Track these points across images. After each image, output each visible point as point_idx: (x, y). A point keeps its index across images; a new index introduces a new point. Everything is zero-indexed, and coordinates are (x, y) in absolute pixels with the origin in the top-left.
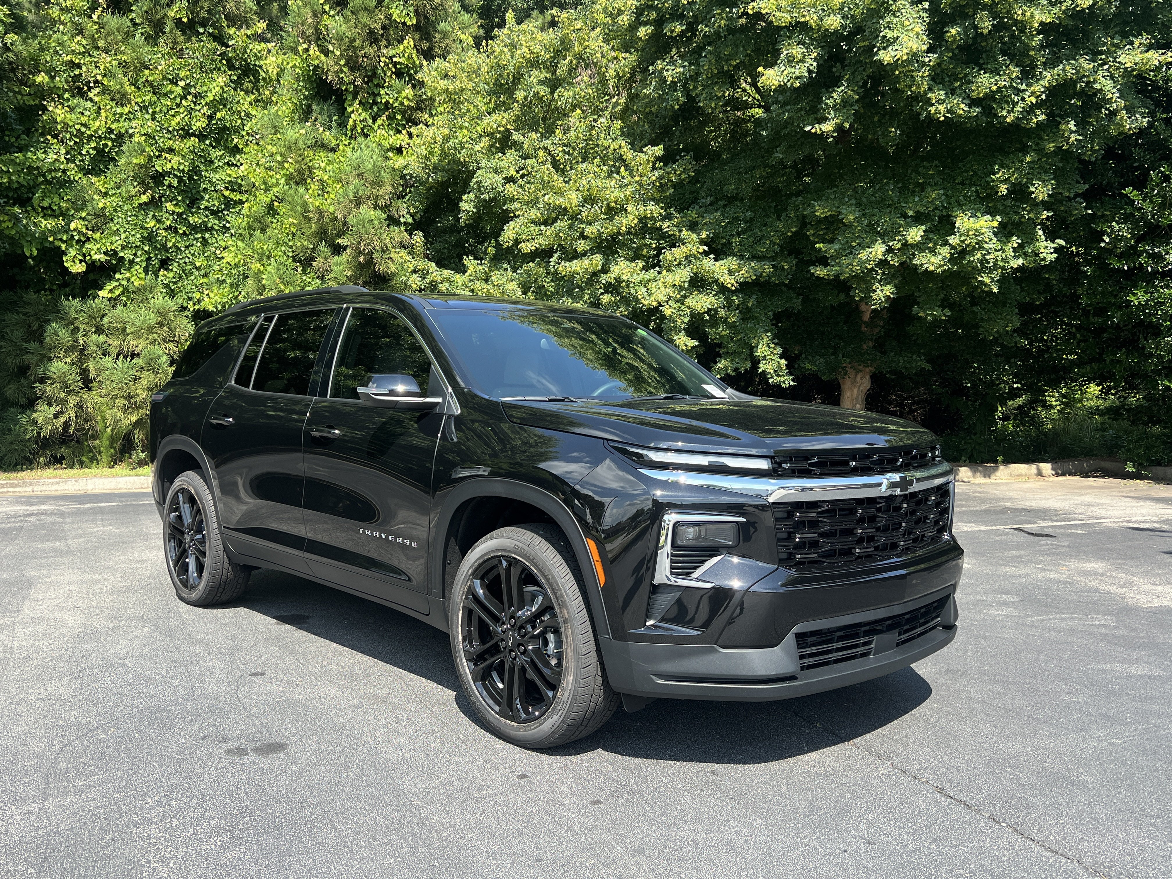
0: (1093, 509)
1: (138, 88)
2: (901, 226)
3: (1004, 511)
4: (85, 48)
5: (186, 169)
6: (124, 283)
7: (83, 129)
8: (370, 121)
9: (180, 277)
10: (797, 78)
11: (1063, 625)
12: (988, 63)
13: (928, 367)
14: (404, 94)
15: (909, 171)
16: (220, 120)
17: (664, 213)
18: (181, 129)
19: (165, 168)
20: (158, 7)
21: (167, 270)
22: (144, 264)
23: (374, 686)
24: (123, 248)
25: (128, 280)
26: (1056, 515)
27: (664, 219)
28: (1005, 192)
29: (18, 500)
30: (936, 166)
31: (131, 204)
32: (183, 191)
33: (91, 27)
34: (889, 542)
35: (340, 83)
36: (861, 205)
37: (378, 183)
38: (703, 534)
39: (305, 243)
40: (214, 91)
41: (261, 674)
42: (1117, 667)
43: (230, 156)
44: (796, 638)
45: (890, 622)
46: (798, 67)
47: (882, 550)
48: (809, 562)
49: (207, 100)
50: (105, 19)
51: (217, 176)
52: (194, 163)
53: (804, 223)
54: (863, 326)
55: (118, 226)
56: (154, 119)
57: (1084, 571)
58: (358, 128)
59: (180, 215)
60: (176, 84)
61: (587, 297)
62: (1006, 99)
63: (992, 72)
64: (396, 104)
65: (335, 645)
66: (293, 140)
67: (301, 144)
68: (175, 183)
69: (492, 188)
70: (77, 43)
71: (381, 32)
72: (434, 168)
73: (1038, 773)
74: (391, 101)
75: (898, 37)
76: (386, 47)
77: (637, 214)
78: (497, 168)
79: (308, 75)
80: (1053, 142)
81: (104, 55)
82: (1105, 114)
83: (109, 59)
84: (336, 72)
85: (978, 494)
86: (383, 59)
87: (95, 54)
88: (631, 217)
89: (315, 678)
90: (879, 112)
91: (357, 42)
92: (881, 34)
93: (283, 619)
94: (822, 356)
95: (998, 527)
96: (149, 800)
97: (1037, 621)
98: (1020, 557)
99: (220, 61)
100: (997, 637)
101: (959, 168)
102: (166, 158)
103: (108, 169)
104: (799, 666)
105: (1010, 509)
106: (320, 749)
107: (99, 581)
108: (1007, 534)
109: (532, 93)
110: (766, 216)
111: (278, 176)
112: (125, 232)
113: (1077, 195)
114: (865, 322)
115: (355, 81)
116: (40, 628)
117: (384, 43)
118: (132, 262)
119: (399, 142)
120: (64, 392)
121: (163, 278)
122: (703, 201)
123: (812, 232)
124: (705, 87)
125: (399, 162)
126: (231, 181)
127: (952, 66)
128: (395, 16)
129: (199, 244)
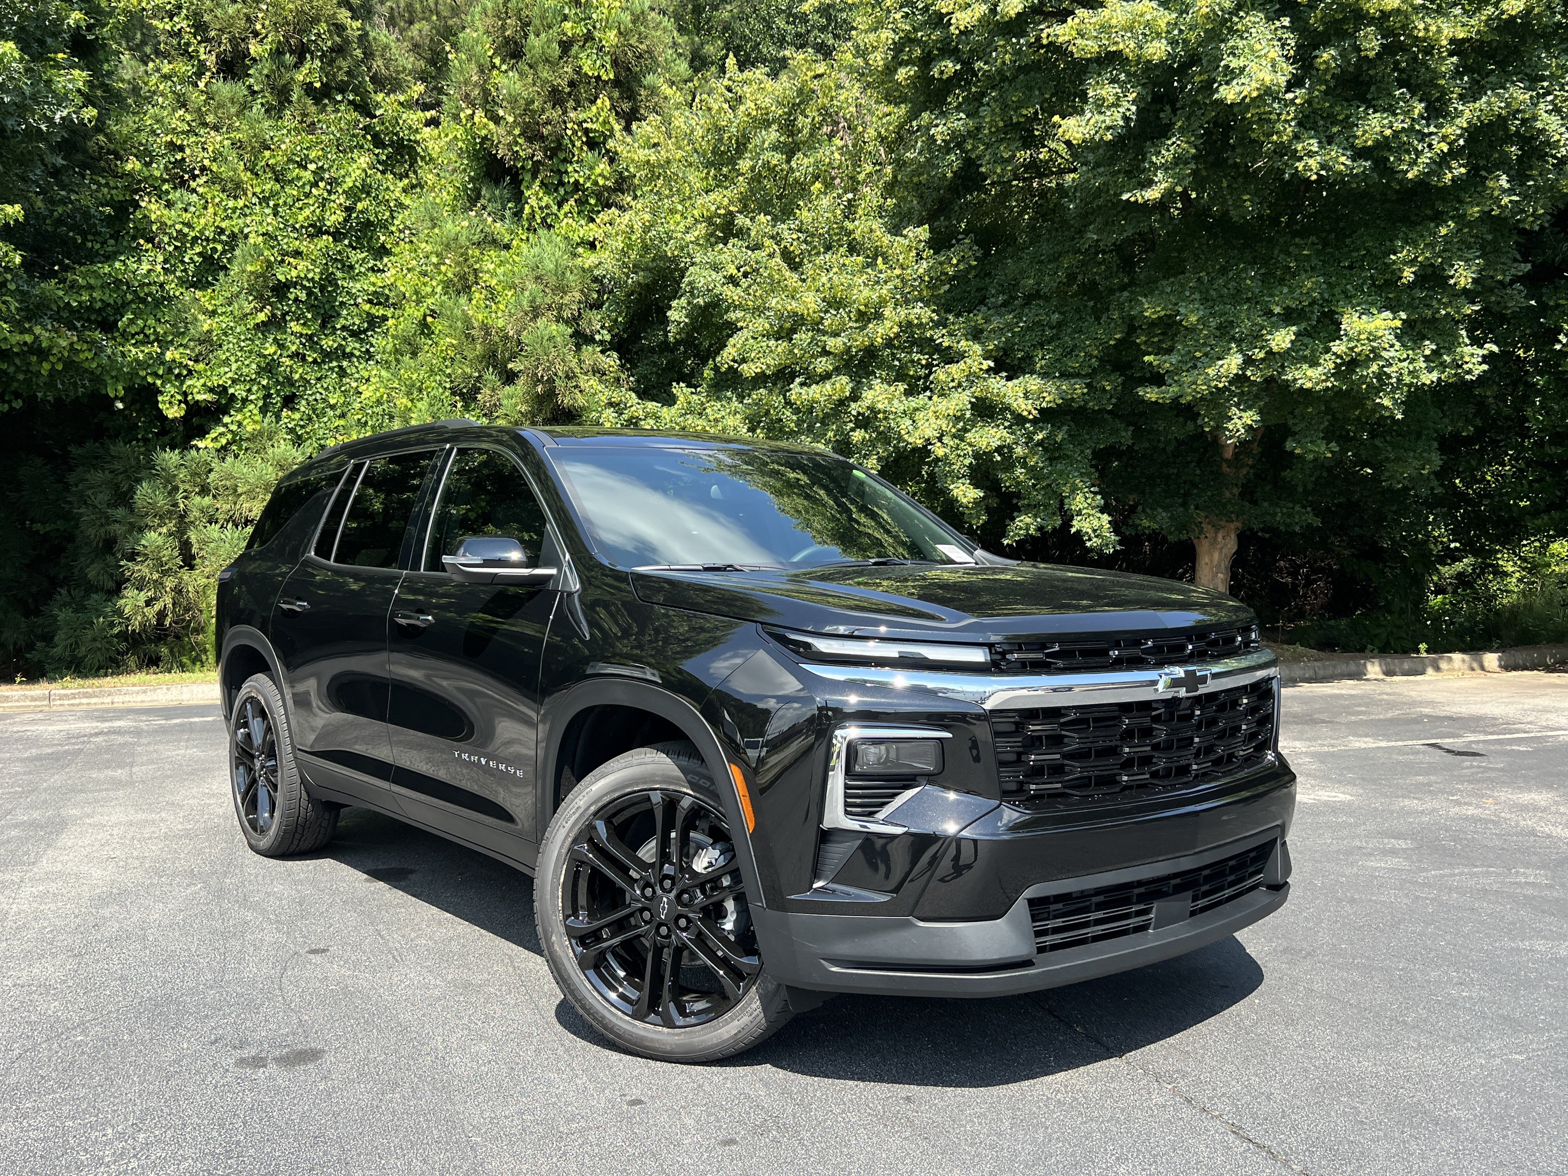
0: (1548, 715)
1: (257, 175)
2: (1263, 327)
3: (1418, 720)
4: (189, 125)
5: (317, 278)
6: (234, 427)
7: (186, 230)
8: (555, 208)
9: (310, 419)
10: (1108, 128)
11: (1471, 883)
12: (1378, 99)
13: (1317, 523)
14: (598, 171)
15: (1276, 252)
16: (362, 212)
17: (936, 318)
18: (311, 225)
19: (289, 277)
20: (282, 70)
21: (293, 409)
22: (260, 403)
23: (469, 969)
24: (234, 381)
25: (240, 424)
26: (1493, 725)
27: (937, 325)
28: (1411, 278)
29: (89, 715)
30: (1313, 244)
31: (245, 325)
32: (313, 306)
33: (196, 98)
34: (1173, 765)
35: (514, 160)
36: (1208, 300)
37: (563, 289)
38: (893, 755)
39: (468, 370)
40: (353, 175)
41: (324, 951)
42: (1540, 945)
43: (375, 260)
44: (1030, 906)
45: (1177, 881)
46: (1108, 113)
47: (1163, 777)
48: (1050, 796)
49: (345, 187)
50: (215, 88)
51: (358, 286)
52: (328, 269)
53: (1132, 326)
54: (1224, 465)
55: (228, 354)
56: (276, 214)
57: (1516, 805)
58: (537, 217)
59: (310, 338)
60: (305, 168)
61: (830, 434)
62: (1407, 147)
63: (1385, 110)
64: (588, 185)
65: (435, 910)
66: (453, 235)
67: (463, 240)
68: (303, 296)
69: (708, 290)
70: (178, 120)
71: (567, 90)
72: (634, 266)
73: (1388, 1105)
74: (581, 181)
75: (1245, 67)
76: (575, 109)
77: (897, 319)
78: (715, 263)
79: (474, 150)
80: (1478, 205)
81: (212, 133)
82: (1553, 165)
83: (219, 138)
84: (509, 145)
85: (1385, 697)
86: (569, 125)
87: (202, 132)
88: (888, 324)
89: (394, 957)
90: (1229, 174)
91: (536, 104)
92: (1222, 64)
93: (377, 874)
94: (1166, 508)
95: (1406, 743)
96: (110, 1131)
97: (1434, 876)
98: (1429, 784)
99: (364, 137)
100: (1370, 900)
101: (1347, 246)
102: (289, 263)
103: (217, 280)
104: (1035, 946)
105: (1427, 716)
106: (367, 1058)
107: (153, 822)
108: (1418, 752)
109: (760, 162)
110: (1080, 319)
111: (434, 283)
112: (236, 361)
113: (1515, 279)
114: (1227, 461)
115: (533, 155)
116: (53, 887)
117: (571, 104)
118: (245, 401)
119: (591, 234)
120: (158, 571)
121: (286, 421)
122: (993, 300)
123: (1144, 338)
124: (988, 146)
125: (589, 259)
126: (376, 292)
127: (1327, 104)
128: (586, 69)
129: (335, 375)
